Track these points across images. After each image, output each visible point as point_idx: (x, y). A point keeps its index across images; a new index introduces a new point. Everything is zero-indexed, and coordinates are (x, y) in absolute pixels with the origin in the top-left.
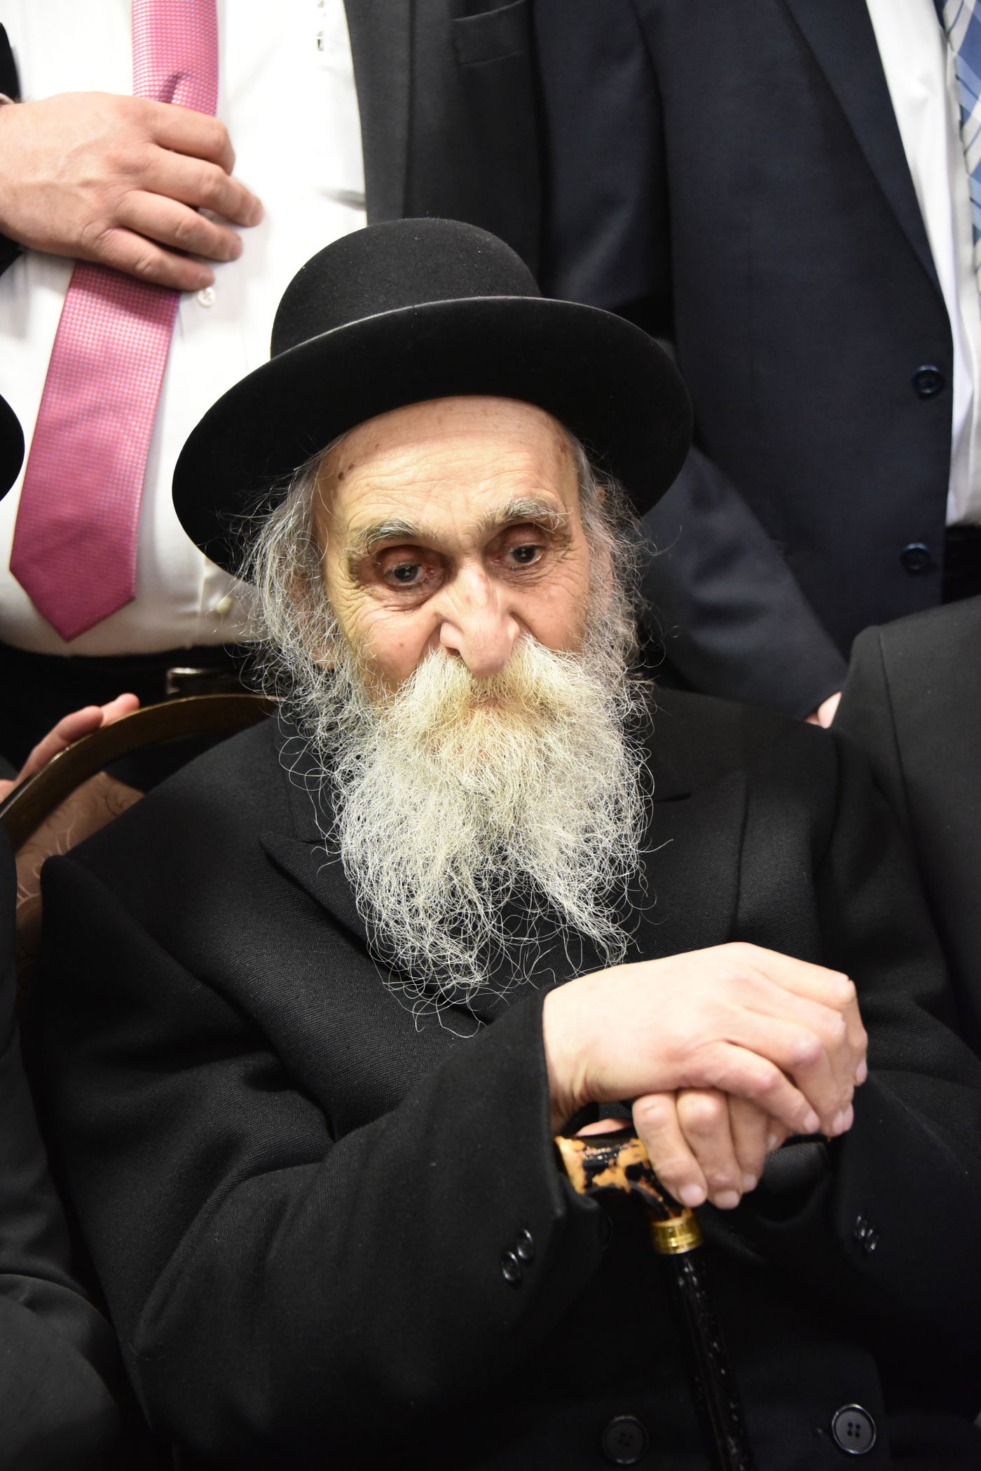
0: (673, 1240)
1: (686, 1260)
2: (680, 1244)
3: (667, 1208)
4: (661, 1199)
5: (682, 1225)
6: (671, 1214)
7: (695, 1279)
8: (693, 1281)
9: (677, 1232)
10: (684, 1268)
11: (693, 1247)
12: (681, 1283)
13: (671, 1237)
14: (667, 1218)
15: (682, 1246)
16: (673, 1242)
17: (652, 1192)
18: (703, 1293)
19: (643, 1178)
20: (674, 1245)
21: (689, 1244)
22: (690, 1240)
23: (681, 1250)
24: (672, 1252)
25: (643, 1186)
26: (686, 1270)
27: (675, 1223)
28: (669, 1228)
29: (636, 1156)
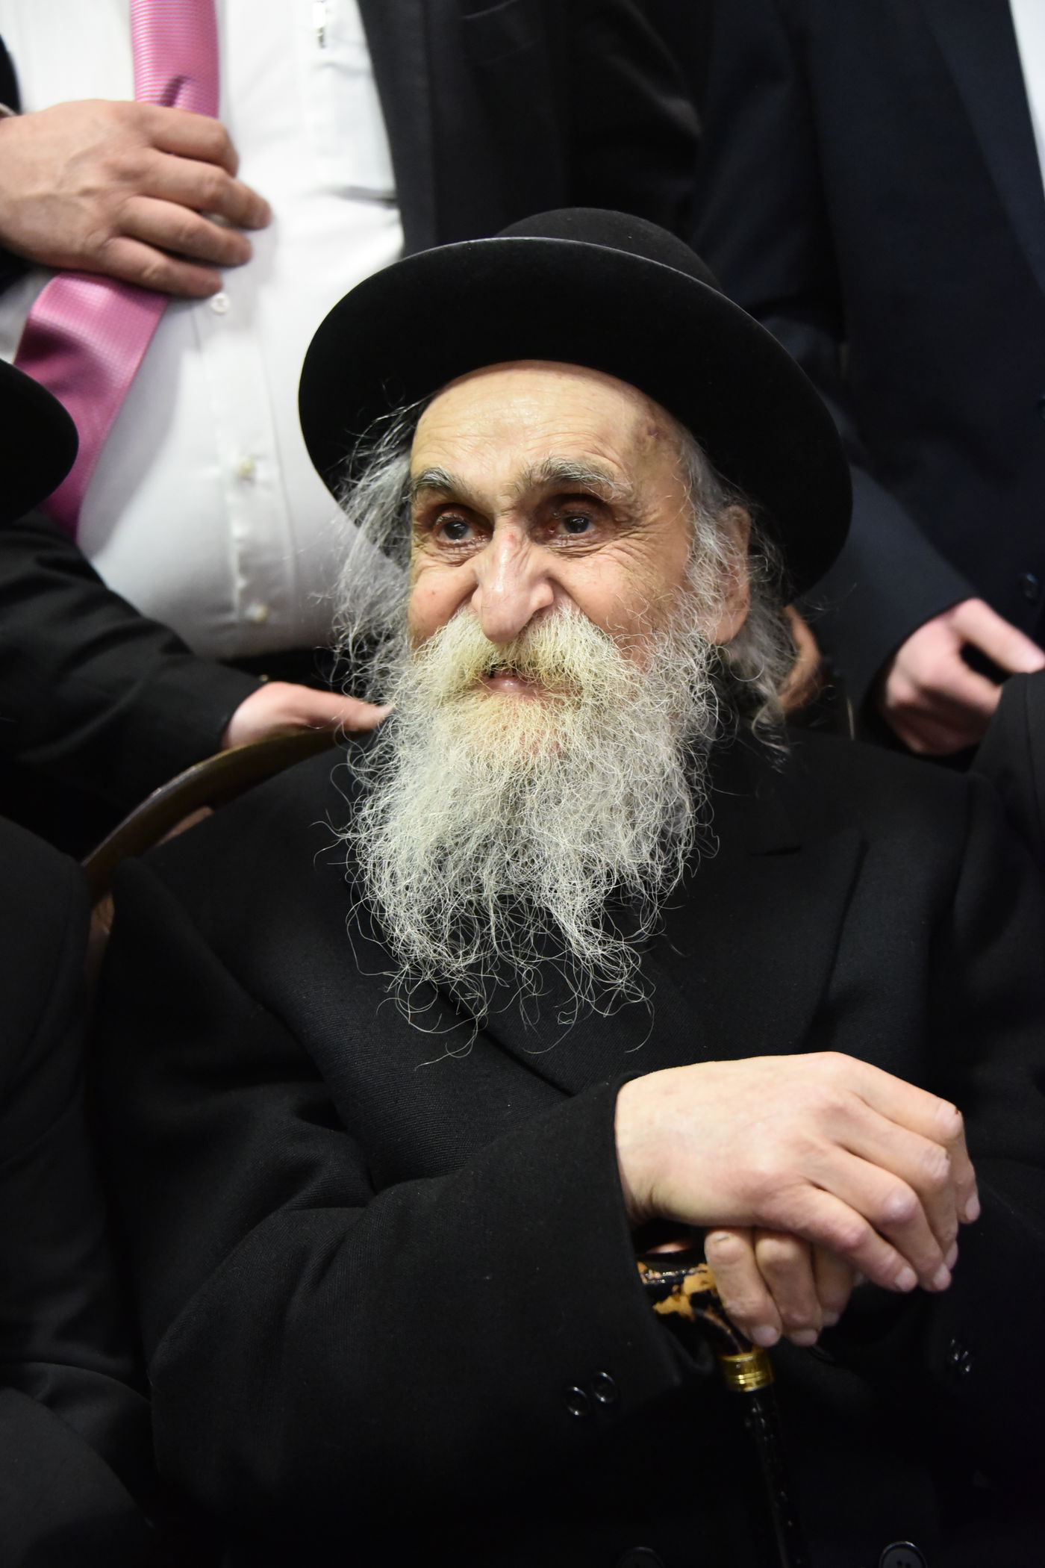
0: (741, 1377)
1: (755, 1400)
2: (749, 1381)
3: (735, 1341)
4: (729, 1332)
5: (751, 1361)
6: (740, 1349)
7: (763, 1420)
8: (761, 1423)
9: (746, 1370)
10: (751, 1408)
11: (762, 1385)
12: (748, 1424)
13: (739, 1374)
14: (735, 1353)
15: (750, 1385)
16: (741, 1379)
17: (720, 1323)
18: (772, 1436)
19: (710, 1308)
20: (742, 1382)
21: (758, 1383)
22: (759, 1378)
23: (750, 1389)
24: (739, 1390)
25: (710, 1316)
26: (754, 1410)
27: (745, 1358)
28: (737, 1363)
29: (704, 1283)
